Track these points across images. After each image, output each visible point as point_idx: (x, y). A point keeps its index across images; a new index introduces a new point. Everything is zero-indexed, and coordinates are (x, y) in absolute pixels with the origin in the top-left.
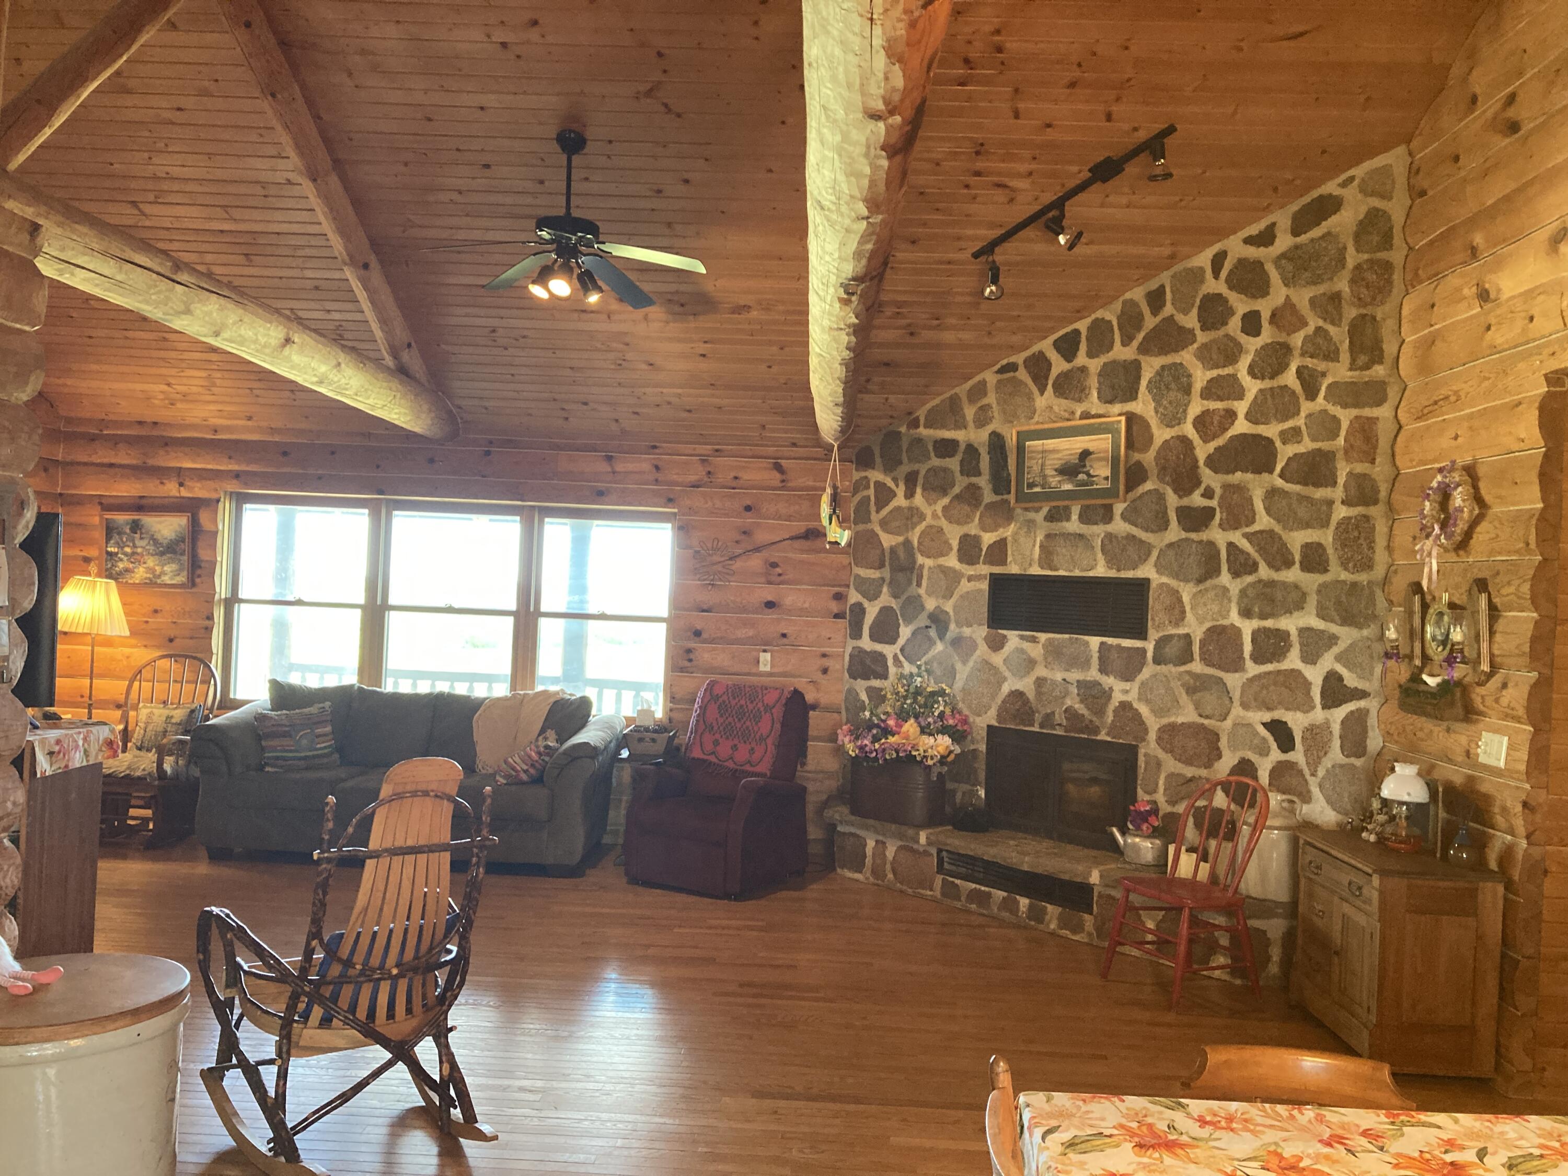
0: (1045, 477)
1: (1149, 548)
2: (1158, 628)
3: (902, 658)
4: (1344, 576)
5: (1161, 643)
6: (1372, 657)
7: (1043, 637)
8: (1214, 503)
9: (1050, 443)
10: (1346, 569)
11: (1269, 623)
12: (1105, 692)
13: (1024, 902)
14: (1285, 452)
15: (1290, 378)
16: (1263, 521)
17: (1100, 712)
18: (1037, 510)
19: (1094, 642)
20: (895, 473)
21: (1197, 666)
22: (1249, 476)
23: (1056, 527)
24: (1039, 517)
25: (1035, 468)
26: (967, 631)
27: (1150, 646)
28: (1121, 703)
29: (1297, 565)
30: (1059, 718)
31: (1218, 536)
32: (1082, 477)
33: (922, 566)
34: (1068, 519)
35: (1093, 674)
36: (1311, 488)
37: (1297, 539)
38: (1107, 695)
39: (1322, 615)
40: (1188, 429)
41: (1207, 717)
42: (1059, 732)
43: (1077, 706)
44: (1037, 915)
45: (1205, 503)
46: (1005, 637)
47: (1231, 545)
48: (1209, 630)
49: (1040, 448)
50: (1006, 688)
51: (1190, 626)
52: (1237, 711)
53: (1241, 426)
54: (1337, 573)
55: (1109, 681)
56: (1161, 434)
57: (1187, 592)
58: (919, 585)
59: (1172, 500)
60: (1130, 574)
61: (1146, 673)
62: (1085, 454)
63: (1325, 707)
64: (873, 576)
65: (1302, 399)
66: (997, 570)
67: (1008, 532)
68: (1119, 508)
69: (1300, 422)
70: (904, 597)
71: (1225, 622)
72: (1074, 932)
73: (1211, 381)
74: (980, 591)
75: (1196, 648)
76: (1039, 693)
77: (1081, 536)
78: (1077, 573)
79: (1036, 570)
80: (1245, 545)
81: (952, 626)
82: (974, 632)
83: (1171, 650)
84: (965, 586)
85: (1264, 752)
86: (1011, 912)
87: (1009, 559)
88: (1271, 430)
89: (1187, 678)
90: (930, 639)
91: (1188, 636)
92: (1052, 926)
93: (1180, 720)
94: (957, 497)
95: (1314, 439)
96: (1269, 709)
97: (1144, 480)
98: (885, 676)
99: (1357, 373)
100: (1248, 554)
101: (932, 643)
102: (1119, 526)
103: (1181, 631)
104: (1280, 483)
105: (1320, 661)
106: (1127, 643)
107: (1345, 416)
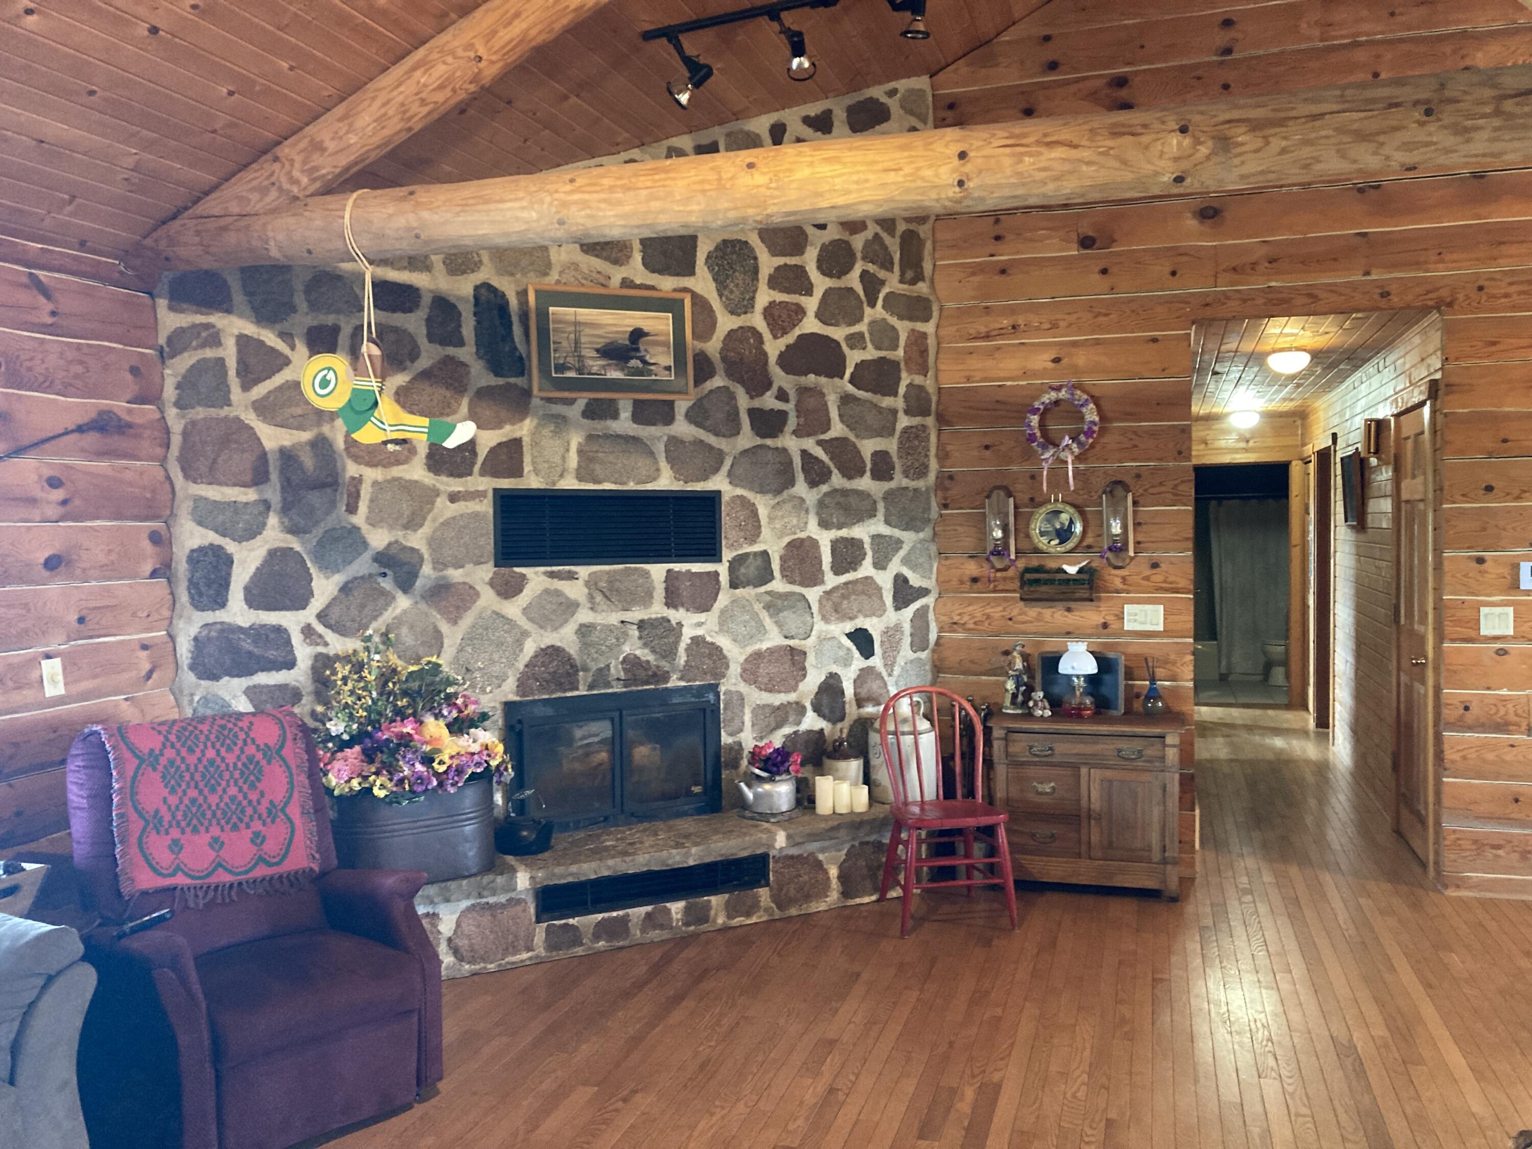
0: (581, 358)
1: (719, 457)
2: (731, 547)
3: (320, 628)
4: (905, 482)
5: (734, 565)
6: (930, 556)
7: (584, 571)
8: (789, 407)
9: (585, 314)
10: (907, 477)
11: (844, 533)
12: (674, 629)
13: (676, 908)
14: (853, 358)
15: (853, 279)
16: (837, 429)
17: (670, 653)
18: (571, 402)
19: (657, 571)
20: (285, 326)
21: (778, 585)
22: (823, 380)
23: (599, 426)
24: (575, 411)
25: (565, 344)
26: (455, 575)
27: (722, 569)
28: (692, 639)
29: (868, 474)
30: (616, 670)
31: (791, 443)
32: (634, 363)
33: (357, 481)
34: (615, 416)
35: (657, 609)
36: (879, 396)
37: (868, 447)
38: (675, 630)
39: (888, 522)
40: (757, 321)
41: (792, 637)
42: (618, 689)
43: (638, 652)
44: (697, 916)
45: (779, 405)
46: (523, 576)
47: (804, 453)
48: (789, 544)
49: (572, 318)
50: (530, 648)
51: (765, 542)
52: (820, 626)
53: (811, 325)
54: (899, 480)
55: (675, 615)
56: (726, 323)
57: (763, 505)
58: (352, 509)
59: (744, 402)
60: (699, 487)
61: (723, 599)
62: (637, 334)
63: (897, 608)
64: (243, 499)
65: (865, 305)
66: (506, 483)
67: (525, 429)
68: (682, 406)
69: (862, 327)
70: (318, 532)
71: (803, 535)
72: (748, 915)
73: (778, 269)
74: (476, 515)
75: (776, 566)
76: (585, 645)
77: (635, 440)
78: (631, 486)
79: (569, 483)
80: (819, 452)
81: (427, 570)
82: (467, 575)
83: (749, 570)
84: (444, 509)
85: (846, 662)
86: (662, 927)
87: (526, 470)
88: (838, 333)
89: (768, 598)
90: (383, 593)
91: (765, 554)
92: (720, 921)
93: (764, 646)
94: (425, 375)
95: (878, 348)
96: (851, 619)
97: (711, 374)
98: (290, 664)
99: (906, 286)
100: (822, 461)
101: (389, 599)
102: (682, 428)
103: (757, 548)
104: (850, 388)
105: (890, 566)
106: (697, 567)
107: (903, 328)
